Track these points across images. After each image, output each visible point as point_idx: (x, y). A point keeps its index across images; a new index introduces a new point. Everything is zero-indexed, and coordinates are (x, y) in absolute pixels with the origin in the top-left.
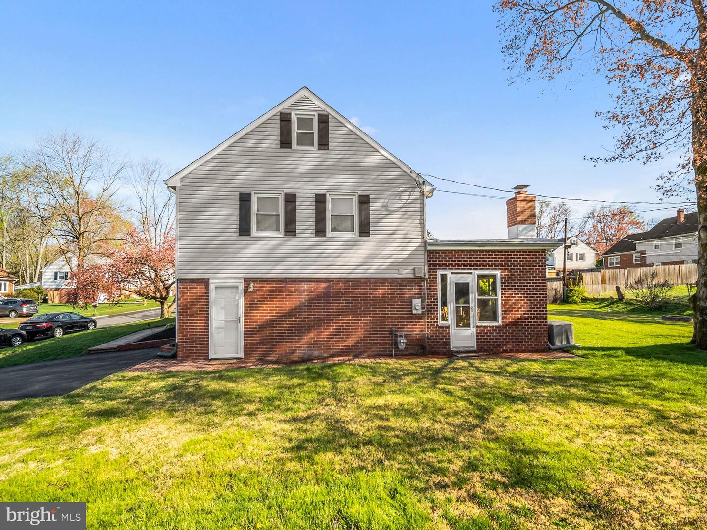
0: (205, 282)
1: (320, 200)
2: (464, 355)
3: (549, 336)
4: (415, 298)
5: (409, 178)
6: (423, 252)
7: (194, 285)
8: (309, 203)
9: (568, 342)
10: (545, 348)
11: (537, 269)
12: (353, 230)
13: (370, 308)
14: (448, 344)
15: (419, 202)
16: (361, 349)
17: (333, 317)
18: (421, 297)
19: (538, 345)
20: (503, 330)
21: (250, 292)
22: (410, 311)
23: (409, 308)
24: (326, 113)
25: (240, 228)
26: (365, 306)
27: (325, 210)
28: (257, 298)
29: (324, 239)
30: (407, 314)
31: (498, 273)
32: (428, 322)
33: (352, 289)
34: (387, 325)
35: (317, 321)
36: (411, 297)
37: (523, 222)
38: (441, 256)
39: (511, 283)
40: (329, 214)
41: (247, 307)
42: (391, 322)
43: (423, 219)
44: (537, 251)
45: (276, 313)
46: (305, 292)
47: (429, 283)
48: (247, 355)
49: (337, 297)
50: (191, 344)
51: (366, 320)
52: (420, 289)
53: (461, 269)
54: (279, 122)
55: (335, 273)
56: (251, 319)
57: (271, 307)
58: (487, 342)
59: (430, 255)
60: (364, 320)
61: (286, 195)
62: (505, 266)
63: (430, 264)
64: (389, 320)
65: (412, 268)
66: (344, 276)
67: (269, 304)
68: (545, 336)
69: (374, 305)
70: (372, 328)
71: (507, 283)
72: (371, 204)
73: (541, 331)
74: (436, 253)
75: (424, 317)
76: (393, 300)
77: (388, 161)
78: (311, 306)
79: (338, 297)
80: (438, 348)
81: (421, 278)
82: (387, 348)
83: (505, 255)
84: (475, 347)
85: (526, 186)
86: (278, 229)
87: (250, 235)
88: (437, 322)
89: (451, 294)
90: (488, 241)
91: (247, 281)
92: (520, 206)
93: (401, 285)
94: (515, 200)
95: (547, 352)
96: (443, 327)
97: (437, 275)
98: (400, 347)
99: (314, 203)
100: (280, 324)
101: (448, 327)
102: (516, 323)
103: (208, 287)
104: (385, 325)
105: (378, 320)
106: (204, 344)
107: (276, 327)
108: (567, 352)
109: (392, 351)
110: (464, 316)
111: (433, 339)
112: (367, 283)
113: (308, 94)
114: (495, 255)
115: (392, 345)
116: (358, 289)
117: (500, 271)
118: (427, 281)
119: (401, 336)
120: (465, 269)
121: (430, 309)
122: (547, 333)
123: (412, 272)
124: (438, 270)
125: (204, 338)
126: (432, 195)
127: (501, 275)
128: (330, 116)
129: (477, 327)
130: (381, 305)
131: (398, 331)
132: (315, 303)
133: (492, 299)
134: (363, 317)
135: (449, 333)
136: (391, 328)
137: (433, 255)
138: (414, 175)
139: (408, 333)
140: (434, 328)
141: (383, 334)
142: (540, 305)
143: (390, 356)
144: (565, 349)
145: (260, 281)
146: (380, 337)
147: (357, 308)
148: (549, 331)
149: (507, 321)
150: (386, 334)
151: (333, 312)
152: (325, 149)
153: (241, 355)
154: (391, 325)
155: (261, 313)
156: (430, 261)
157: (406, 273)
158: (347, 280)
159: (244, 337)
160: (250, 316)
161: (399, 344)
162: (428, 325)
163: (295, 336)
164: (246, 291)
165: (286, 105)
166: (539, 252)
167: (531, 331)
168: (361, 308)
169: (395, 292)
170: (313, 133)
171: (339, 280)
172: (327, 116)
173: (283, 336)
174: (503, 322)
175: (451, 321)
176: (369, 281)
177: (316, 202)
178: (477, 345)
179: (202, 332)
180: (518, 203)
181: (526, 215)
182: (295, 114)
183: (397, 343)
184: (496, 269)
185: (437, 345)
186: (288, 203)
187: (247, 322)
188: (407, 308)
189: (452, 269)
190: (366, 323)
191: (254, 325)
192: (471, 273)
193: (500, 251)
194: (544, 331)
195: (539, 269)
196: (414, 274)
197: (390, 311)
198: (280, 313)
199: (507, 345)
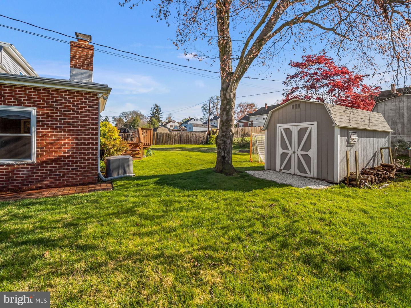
9: (125, 172)
10: (93, 180)
19: (84, 179)
20: (38, 168)
37: (77, 67)
39: (52, 121)
44: (87, 93)
62: (43, 104)
83: (44, 93)
102: (56, 160)
114: (29, 92)
117: (36, 108)
127: (37, 112)
149: (44, 159)
166: (90, 94)
174: (37, 159)
181: (82, 60)
184: (30, 106)
193: (37, 89)
195: (89, 110)
199: (43, 181)
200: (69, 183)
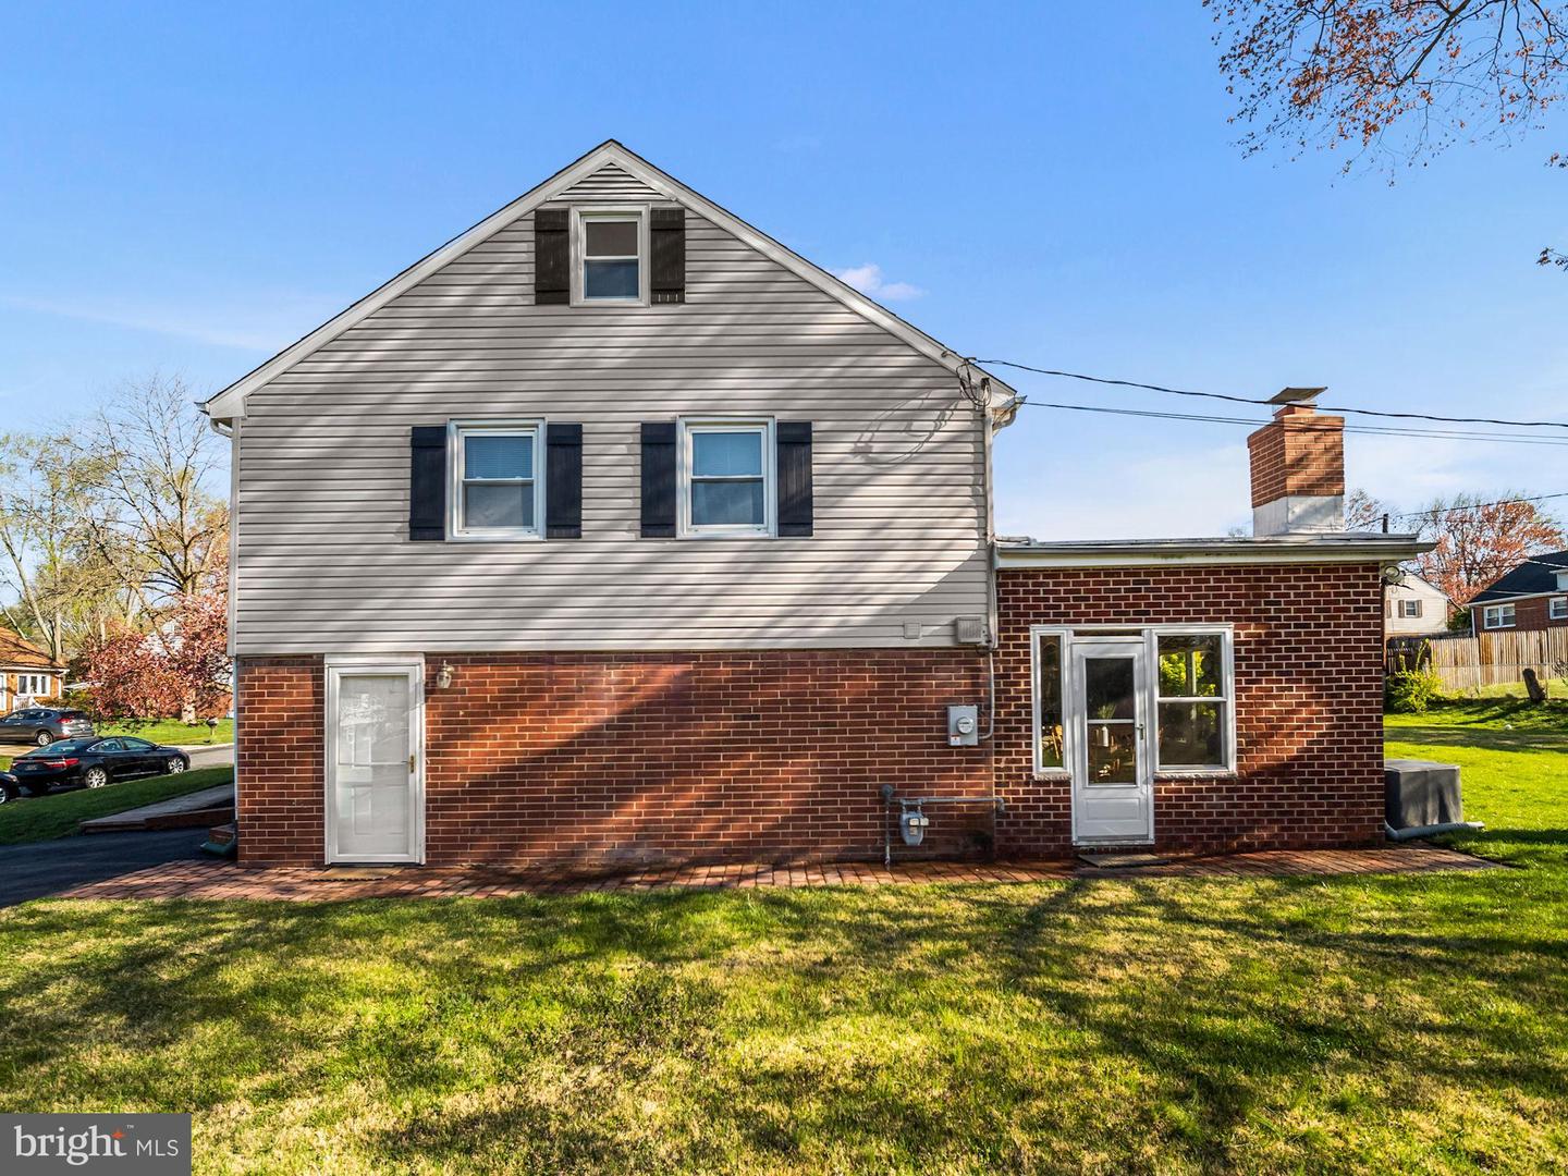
0: (313, 665)
1: (657, 441)
2: (1117, 860)
3: (1387, 804)
4: (957, 702)
5: (940, 372)
6: (982, 576)
7: (284, 672)
8: (623, 449)
9: (1444, 814)
10: (1374, 835)
11: (1351, 618)
12: (758, 518)
13: (815, 732)
14: (1065, 828)
15: (971, 437)
16: (786, 843)
17: (696, 758)
18: (977, 701)
19: (1351, 828)
20: (1241, 790)
21: (443, 691)
22: (940, 738)
23: (939, 730)
24: (675, 206)
25: (411, 522)
26: (799, 725)
27: (671, 468)
28: (466, 707)
29: (669, 544)
30: (931, 746)
31: (1227, 632)
32: (997, 769)
33: (755, 680)
34: (866, 779)
35: (648, 767)
36: (945, 700)
37: (1305, 491)
38: (1041, 584)
39: (1269, 658)
40: (684, 479)
41: (433, 731)
42: (879, 771)
43: (984, 485)
44: (1350, 567)
45: (522, 745)
46: (609, 690)
47: (1002, 662)
48: (434, 855)
49: (711, 701)
50: (275, 826)
51: (800, 764)
52: (973, 677)
53: (1107, 621)
54: (531, 235)
55: (706, 635)
56: (448, 762)
57: (507, 730)
58: (1189, 822)
59: (1006, 585)
60: (793, 764)
61: (551, 428)
62: (1248, 611)
63: (1006, 607)
64: (874, 763)
65: (948, 619)
66: (736, 644)
67: (502, 722)
68: (1373, 804)
69: (826, 724)
70: (820, 787)
71: (1253, 660)
72: (815, 447)
73: (1361, 788)
74: (1025, 577)
75: (988, 754)
76: (887, 708)
77: (874, 329)
78: (630, 727)
79: (713, 703)
80: (1029, 840)
81: (975, 646)
82: (868, 841)
83: (1248, 580)
84: (1152, 836)
85: (1316, 391)
86: (528, 521)
87: (441, 538)
88: (1031, 769)
89: (1074, 693)
90: (1195, 541)
91: (434, 660)
92: (1293, 445)
93: (912, 667)
94: (1277, 428)
95: (1381, 846)
96: (1047, 783)
97: (1027, 638)
98: (909, 840)
99: (638, 449)
100: (535, 776)
101: (1065, 783)
102: (1282, 770)
103: (322, 678)
104: (860, 779)
105: (837, 764)
106: (312, 825)
107: (523, 784)
108: (1447, 846)
109: (884, 849)
110: (1114, 749)
111: (1015, 816)
112: (804, 664)
113: (623, 161)
114: (1216, 581)
115: (883, 833)
116: (777, 679)
117: (1232, 624)
118: (996, 654)
119: (912, 808)
120: (1119, 621)
121: (1005, 733)
122: (1380, 796)
123: (948, 631)
124: (1033, 627)
125: (311, 810)
126: (1013, 417)
127: (1237, 635)
128: (688, 214)
129: (1158, 781)
130: (849, 724)
131: (902, 794)
132: (641, 719)
133: (1198, 704)
134: (792, 757)
135: (1069, 800)
136: (879, 787)
137: (1014, 585)
138: (952, 364)
139: (935, 799)
140: (1019, 784)
141: (855, 802)
142: (1358, 719)
143: (875, 863)
144: (1438, 838)
145: (473, 661)
146: (845, 810)
147: (774, 733)
148: (1387, 788)
149: (1256, 765)
150: (865, 802)
151: (697, 742)
152: (672, 302)
153: (420, 856)
154: (881, 779)
155: (476, 746)
156: (1007, 600)
157: (931, 635)
158: (740, 656)
159: (427, 809)
160: (445, 754)
161: (905, 831)
162: (999, 777)
163: (580, 807)
164: (431, 689)
165: (555, 190)
166: (1357, 570)
167: (1330, 789)
168: (786, 733)
169: (894, 686)
170: (635, 263)
171: (715, 656)
172: (679, 214)
173: (543, 807)
174: (1240, 767)
175: (1074, 765)
176: (812, 657)
177: (644, 444)
178: (1156, 831)
179: (305, 795)
180: (1289, 438)
181: (1315, 470)
182: (582, 214)
183: (898, 826)
184: (1219, 619)
185: (1027, 832)
186: (559, 449)
187: (436, 770)
188: (931, 730)
189: (1079, 622)
190: (799, 772)
191: (455, 777)
192: (1138, 633)
193: (1232, 570)
194: (1370, 788)
195: (1357, 617)
196: (955, 636)
197: (877, 739)
198: (535, 745)
199: (1252, 829)
200: (1313, 840)
